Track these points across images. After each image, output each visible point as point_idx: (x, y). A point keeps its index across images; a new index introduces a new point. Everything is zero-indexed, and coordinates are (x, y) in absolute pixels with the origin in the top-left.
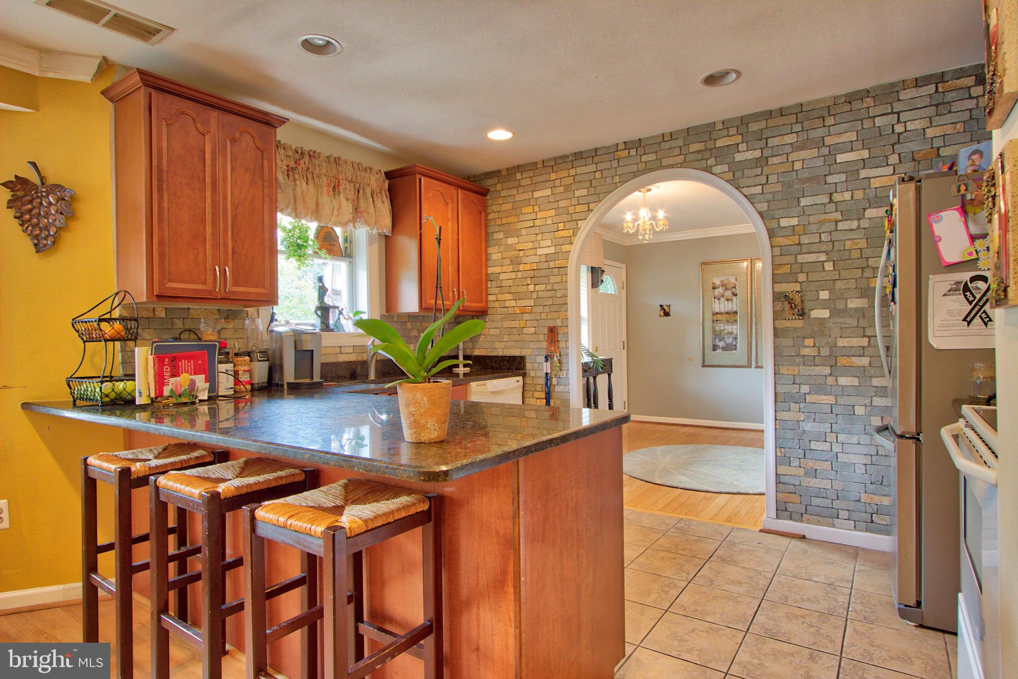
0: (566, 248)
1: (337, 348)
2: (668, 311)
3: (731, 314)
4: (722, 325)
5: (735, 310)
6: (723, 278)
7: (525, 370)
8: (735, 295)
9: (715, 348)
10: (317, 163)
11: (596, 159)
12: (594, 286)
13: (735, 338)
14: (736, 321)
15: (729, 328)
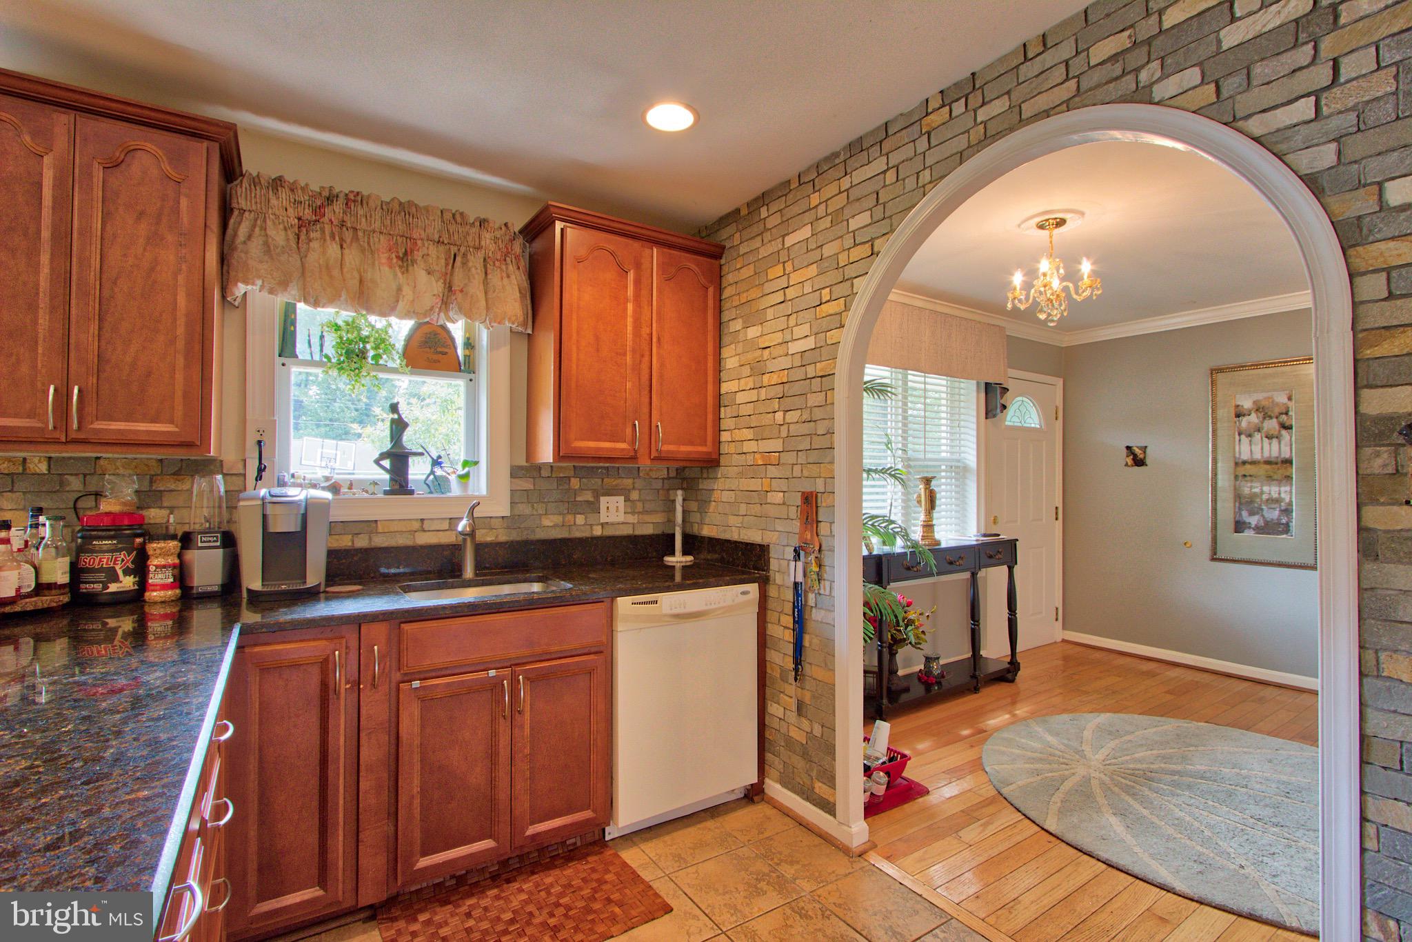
0: (833, 336)
1: (414, 522)
2: (1142, 456)
3: (1276, 463)
4: (1258, 484)
5: (1287, 456)
6: (1260, 396)
7: (768, 570)
8: (1289, 428)
9: (1239, 526)
10: (361, 212)
11: (887, 146)
12: (990, 414)
13: (1287, 511)
14: (1289, 478)
15: (1272, 490)
